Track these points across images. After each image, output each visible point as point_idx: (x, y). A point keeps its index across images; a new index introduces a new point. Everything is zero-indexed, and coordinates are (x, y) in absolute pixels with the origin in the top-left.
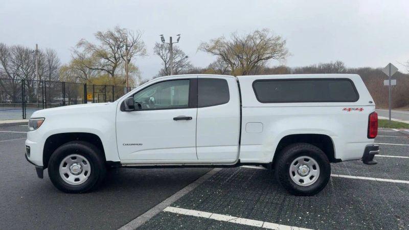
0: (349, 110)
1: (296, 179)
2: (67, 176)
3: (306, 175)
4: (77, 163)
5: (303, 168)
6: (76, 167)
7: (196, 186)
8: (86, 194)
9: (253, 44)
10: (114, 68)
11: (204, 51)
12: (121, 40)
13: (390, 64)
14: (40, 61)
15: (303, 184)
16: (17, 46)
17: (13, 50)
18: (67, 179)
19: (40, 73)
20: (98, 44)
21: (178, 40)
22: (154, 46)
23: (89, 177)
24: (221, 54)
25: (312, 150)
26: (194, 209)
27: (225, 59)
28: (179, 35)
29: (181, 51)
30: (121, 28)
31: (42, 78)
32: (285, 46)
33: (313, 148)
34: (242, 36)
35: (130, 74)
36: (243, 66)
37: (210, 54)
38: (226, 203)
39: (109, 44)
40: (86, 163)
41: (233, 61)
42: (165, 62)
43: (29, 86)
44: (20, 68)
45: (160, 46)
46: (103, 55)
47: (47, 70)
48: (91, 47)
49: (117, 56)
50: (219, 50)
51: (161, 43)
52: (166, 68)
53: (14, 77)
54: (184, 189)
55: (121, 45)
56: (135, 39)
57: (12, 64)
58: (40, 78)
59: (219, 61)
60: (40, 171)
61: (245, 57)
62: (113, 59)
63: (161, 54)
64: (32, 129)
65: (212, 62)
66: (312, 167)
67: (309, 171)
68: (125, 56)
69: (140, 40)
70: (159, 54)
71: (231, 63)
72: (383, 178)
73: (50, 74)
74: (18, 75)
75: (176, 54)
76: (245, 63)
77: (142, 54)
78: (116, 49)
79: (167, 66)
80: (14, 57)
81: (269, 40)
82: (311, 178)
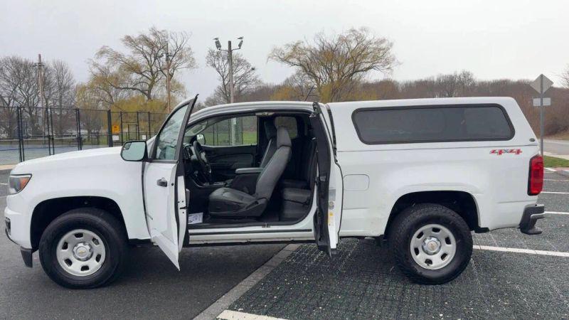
0: (500, 152)
1: (420, 259)
2: (69, 262)
3: (435, 253)
4: (84, 243)
5: (431, 242)
6: (83, 248)
7: (268, 271)
8: (99, 290)
9: (346, 50)
10: (151, 87)
11: (277, 60)
12: (159, 45)
13: (542, 76)
14: (45, 79)
15: (432, 267)
16: (11, 57)
17: (6, 63)
18: (71, 268)
19: (47, 96)
20: (127, 52)
21: (240, 45)
22: (207, 54)
23: (103, 265)
24: (301, 65)
25: (444, 214)
26: (266, 314)
27: (306, 71)
28: (241, 38)
29: (245, 61)
30: (159, 29)
31: (50, 102)
32: (392, 52)
33: (445, 212)
34: (331, 39)
35: (173, 94)
36: (332, 81)
37: (286, 65)
38: (314, 302)
39: (143, 53)
40: (97, 243)
41: (318, 74)
42: (223, 77)
43: (30, 114)
44: (17, 88)
45: (215, 54)
46: (134, 68)
47: (56, 90)
48: (117, 57)
49: (154, 69)
50: (298, 59)
51: (216, 50)
52: (224, 86)
53: (10, 101)
54: (251, 278)
55: (160, 54)
56: (179, 46)
57: (6, 83)
58: (47, 102)
59: (298, 74)
60: (27, 256)
61: (335, 68)
62: (148, 74)
63: (217, 66)
64: (13, 190)
65: (289, 76)
66: (444, 241)
67: (440, 247)
68: (165, 69)
69: (185, 46)
70: (214, 65)
71: (315, 77)
72: (546, 250)
73: (61, 97)
74: (15, 99)
75: (238, 65)
76: (335, 77)
77: (190, 66)
78: (153, 59)
79: (226, 82)
80: (8, 73)
81: (370, 43)
82: (443, 256)
